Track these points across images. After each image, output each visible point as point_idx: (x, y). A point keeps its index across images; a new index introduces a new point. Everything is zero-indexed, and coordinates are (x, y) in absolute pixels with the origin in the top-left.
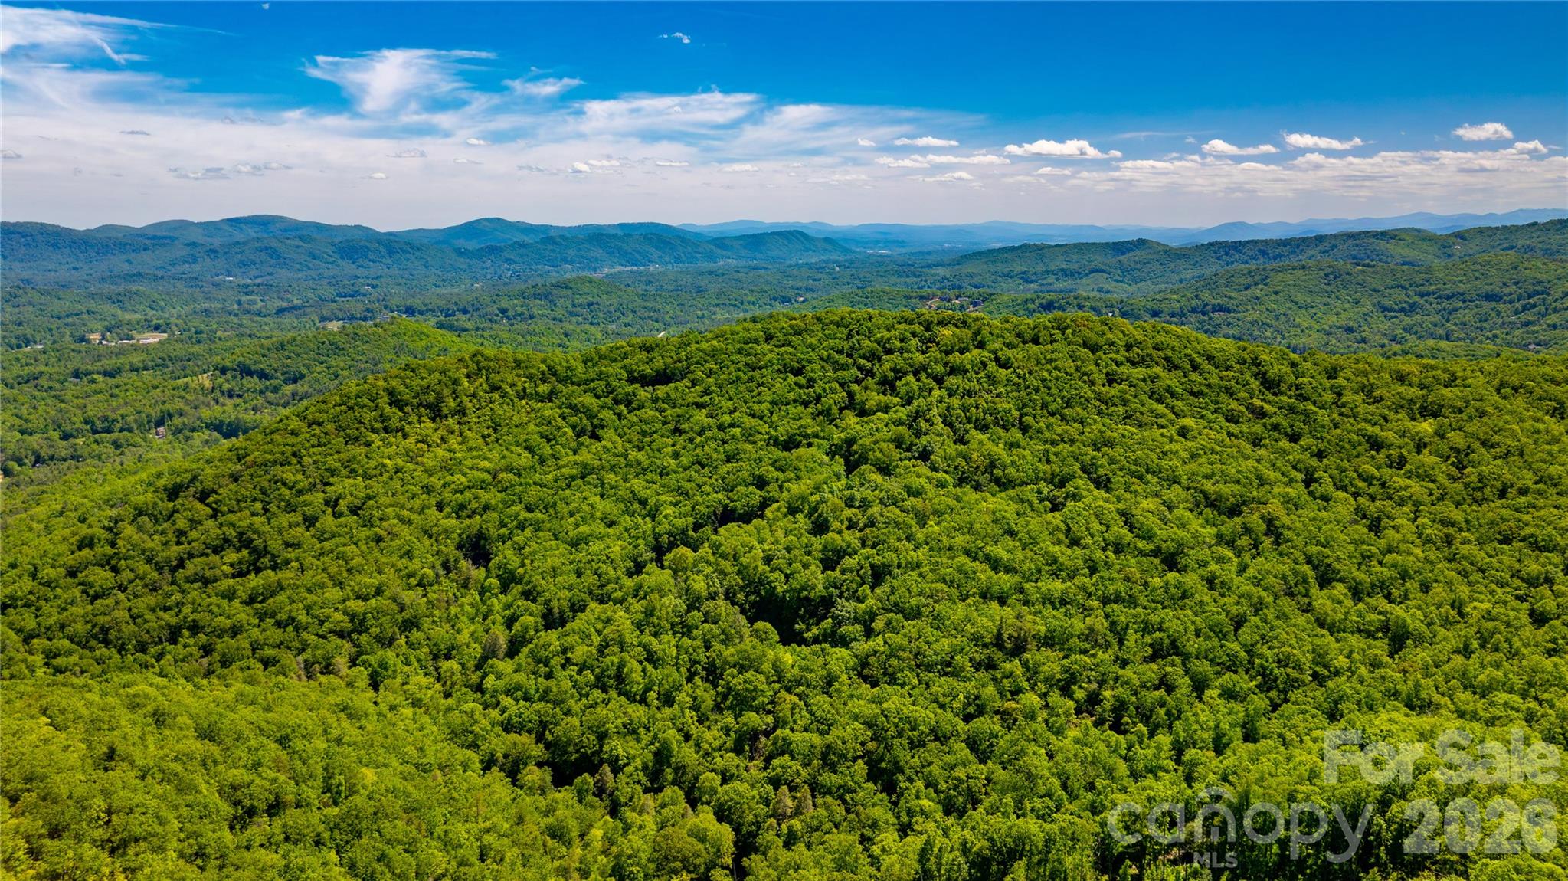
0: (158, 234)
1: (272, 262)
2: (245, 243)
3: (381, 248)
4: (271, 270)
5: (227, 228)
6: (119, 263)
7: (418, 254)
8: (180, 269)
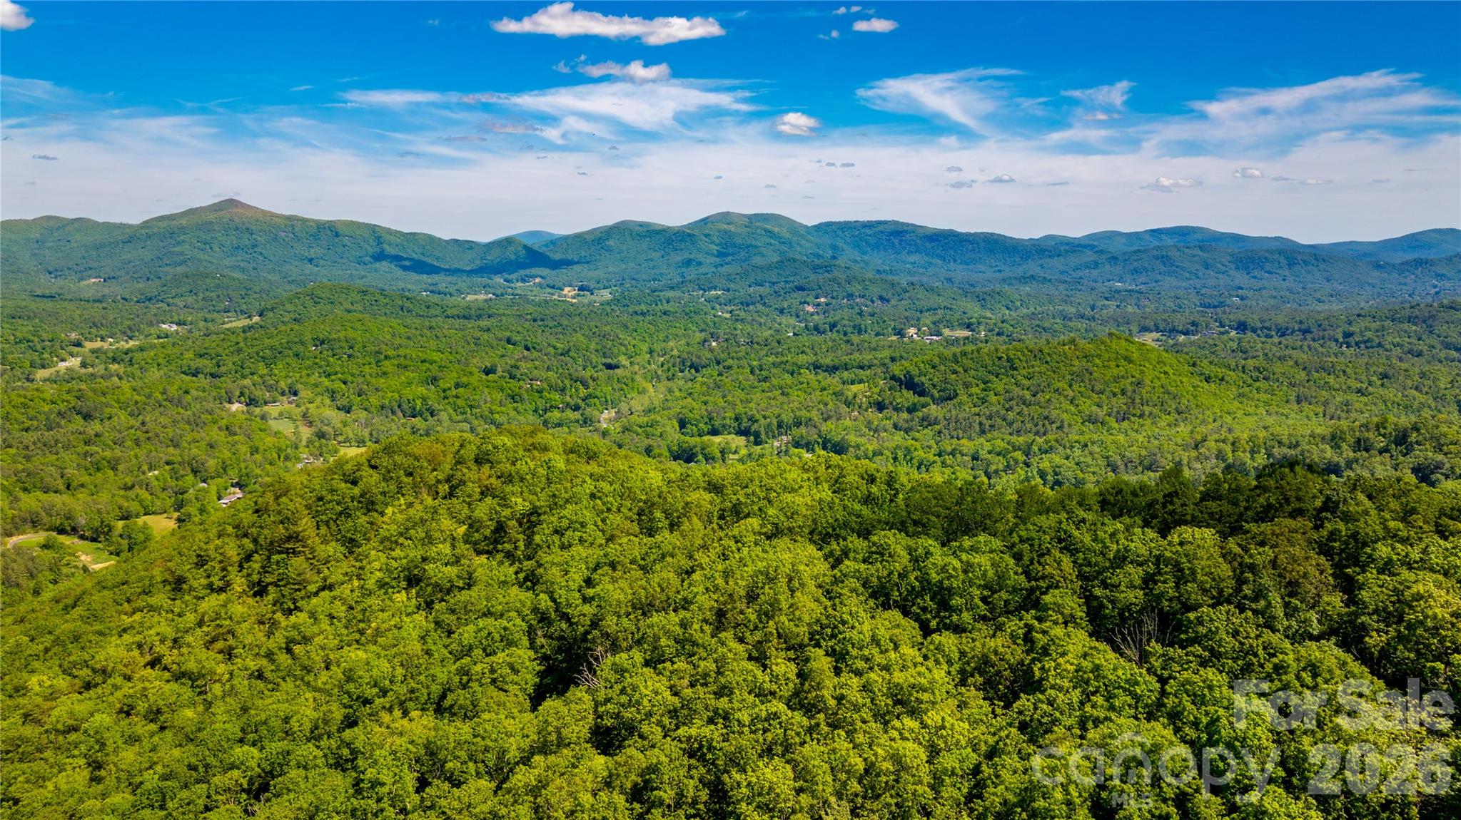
0: (1082, 243)
1: (1163, 268)
2: (1144, 251)
3: (1282, 260)
4: (1159, 277)
5: (1147, 237)
6: (1033, 268)
7: (1322, 266)
8: (1080, 273)
